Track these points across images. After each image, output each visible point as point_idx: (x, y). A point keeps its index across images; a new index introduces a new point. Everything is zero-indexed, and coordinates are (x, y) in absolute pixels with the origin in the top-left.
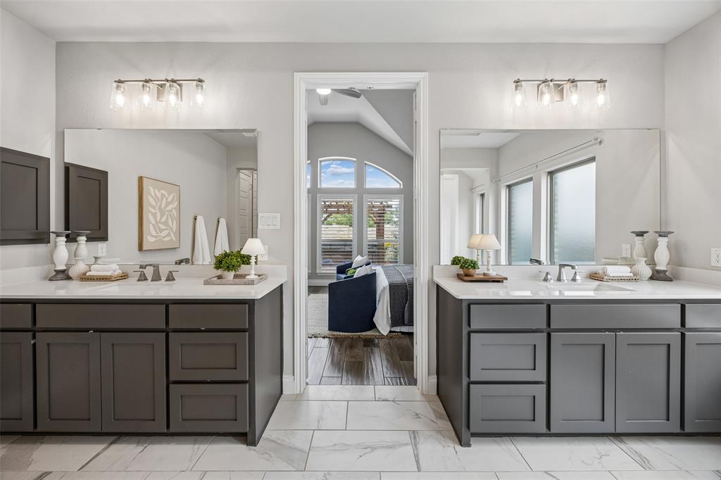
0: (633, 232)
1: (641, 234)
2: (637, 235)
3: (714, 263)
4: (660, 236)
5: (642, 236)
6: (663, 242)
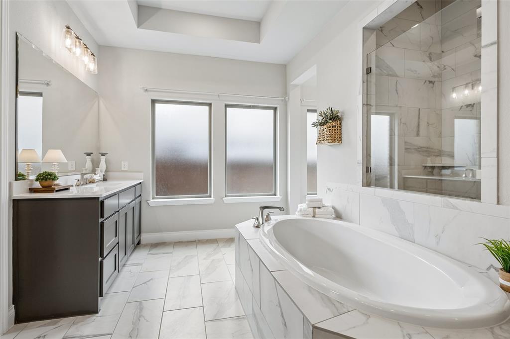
0: (85, 153)
1: (89, 154)
2: (87, 155)
3: (123, 169)
4: (102, 155)
5: (90, 155)
6: (103, 158)
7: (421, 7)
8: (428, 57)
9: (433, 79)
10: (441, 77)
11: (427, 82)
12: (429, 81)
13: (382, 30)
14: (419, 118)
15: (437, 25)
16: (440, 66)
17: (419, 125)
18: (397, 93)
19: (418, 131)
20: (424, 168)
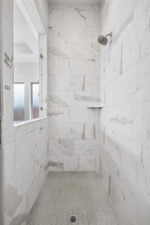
7: (85, 18)
8: (91, 46)
9: (94, 58)
10: (100, 57)
11: (90, 60)
12: (91, 59)
13: (59, 35)
14: (84, 81)
15: (97, 27)
16: (98, 50)
17: (84, 85)
18: (70, 68)
19: (84, 88)
20: (87, 108)
